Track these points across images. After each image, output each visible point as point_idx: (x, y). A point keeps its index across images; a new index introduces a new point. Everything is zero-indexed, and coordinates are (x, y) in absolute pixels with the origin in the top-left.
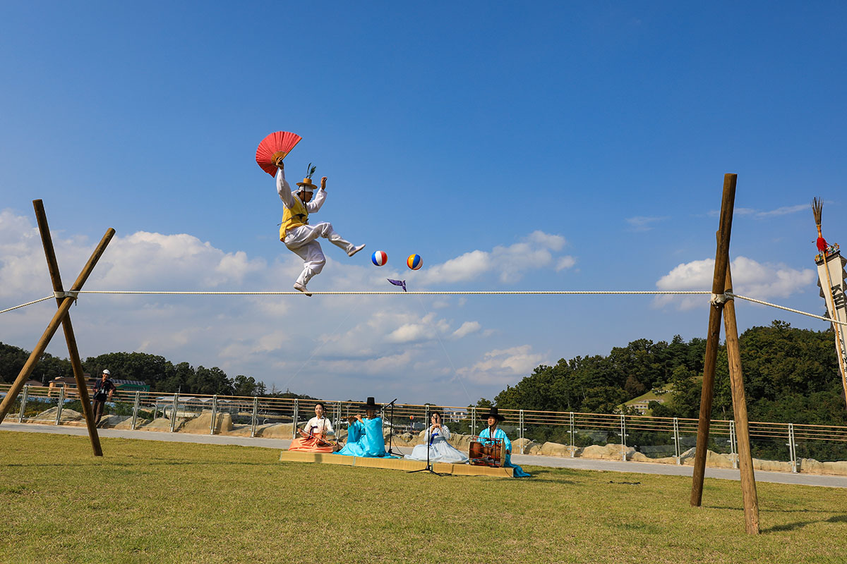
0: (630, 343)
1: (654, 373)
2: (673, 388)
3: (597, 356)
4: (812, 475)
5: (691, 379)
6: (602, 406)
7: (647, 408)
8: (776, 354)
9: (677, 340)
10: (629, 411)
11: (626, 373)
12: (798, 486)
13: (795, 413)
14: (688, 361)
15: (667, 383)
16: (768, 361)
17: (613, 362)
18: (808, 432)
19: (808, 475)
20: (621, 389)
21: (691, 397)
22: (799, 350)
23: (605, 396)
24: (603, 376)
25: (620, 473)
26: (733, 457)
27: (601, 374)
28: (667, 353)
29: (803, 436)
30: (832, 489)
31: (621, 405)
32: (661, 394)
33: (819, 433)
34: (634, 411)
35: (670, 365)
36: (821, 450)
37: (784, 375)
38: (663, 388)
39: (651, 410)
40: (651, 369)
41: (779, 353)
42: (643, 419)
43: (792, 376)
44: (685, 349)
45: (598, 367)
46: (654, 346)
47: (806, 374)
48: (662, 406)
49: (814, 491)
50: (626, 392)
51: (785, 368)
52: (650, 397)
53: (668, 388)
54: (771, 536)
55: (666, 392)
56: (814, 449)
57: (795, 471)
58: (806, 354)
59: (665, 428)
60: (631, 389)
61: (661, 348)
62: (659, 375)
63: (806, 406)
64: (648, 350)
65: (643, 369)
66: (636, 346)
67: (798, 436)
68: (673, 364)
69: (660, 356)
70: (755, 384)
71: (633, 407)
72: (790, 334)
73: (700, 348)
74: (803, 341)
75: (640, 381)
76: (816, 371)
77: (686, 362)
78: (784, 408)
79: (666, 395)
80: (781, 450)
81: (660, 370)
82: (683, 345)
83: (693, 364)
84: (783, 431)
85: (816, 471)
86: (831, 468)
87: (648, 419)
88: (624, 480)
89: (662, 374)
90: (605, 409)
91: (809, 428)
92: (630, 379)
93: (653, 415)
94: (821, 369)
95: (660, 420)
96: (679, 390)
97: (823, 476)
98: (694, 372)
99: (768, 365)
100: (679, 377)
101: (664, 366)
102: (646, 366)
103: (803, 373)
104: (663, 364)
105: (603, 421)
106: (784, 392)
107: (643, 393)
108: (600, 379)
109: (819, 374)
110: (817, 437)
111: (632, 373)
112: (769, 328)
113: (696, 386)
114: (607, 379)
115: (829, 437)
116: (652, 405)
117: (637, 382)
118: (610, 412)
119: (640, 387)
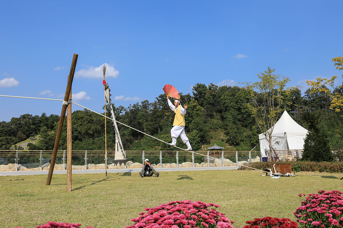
0: (21, 116)
1: (31, 130)
2: (40, 137)
3: (3, 122)
4: (92, 170)
5: (48, 133)
6: (4, 146)
7: (27, 146)
8: (84, 122)
9: (44, 115)
10: (17, 148)
11: (18, 130)
12: (86, 174)
13: (89, 146)
14: (48, 124)
15: (37, 134)
16: (81, 125)
17: (12, 124)
18: (93, 154)
19: (90, 170)
20: (15, 137)
21: (47, 141)
22: (93, 121)
23: (6, 141)
24: (5, 132)
25: (15, 176)
26: (63, 165)
27: (5, 130)
28: (39, 121)
29: (91, 155)
30: (97, 174)
31: (14, 145)
32: (34, 140)
33: (96, 153)
34: (20, 148)
35: (40, 126)
36: (96, 160)
37: (86, 131)
38: (35, 137)
39: (29, 147)
40: (31, 128)
41: (85, 122)
42: (24, 151)
43: (89, 131)
44: (47, 119)
45: (3, 127)
46: (33, 117)
47: (94, 130)
48: (34, 145)
49: (91, 175)
50: (17, 139)
51: (87, 128)
52: (28, 141)
53: (38, 137)
54: (75, 191)
55: (36, 138)
56: (94, 160)
57: (86, 169)
58: (95, 123)
59: (35, 155)
60: (19, 137)
61: (36, 119)
62: (33, 131)
63: (93, 143)
64: (29, 119)
65: (26, 128)
66: (24, 117)
67: (89, 155)
68: (41, 126)
69: (35, 122)
70: (75, 134)
71: (20, 146)
72: (91, 114)
73: (54, 119)
74: (95, 117)
75: (24, 134)
76: (98, 129)
77: (46, 125)
78: (85, 144)
79: (37, 140)
80: (82, 161)
81: (35, 129)
82: (46, 117)
83: (49, 126)
84: (84, 154)
85: (93, 168)
86: (98, 166)
87: (26, 151)
88: (16, 179)
89: (35, 130)
90: (6, 147)
91: (93, 152)
92: (20, 133)
93: (29, 149)
94: (100, 129)
95: (32, 152)
96: (42, 138)
97: (96, 170)
98: (50, 129)
99: (81, 127)
100: (43, 132)
101: (36, 127)
102: (28, 127)
103: (93, 130)
104: (36, 126)
105: (4, 153)
106: (85, 138)
107: (25, 139)
108: (4, 133)
109: (99, 130)
110: (96, 155)
111: (21, 130)
112: (83, 111)
113: (50, 136)
114: (7, 133)
115: (99, 155)
116: (29, 145)
117: (23, 134)
118: (8, 149)
119: (24, 136)
